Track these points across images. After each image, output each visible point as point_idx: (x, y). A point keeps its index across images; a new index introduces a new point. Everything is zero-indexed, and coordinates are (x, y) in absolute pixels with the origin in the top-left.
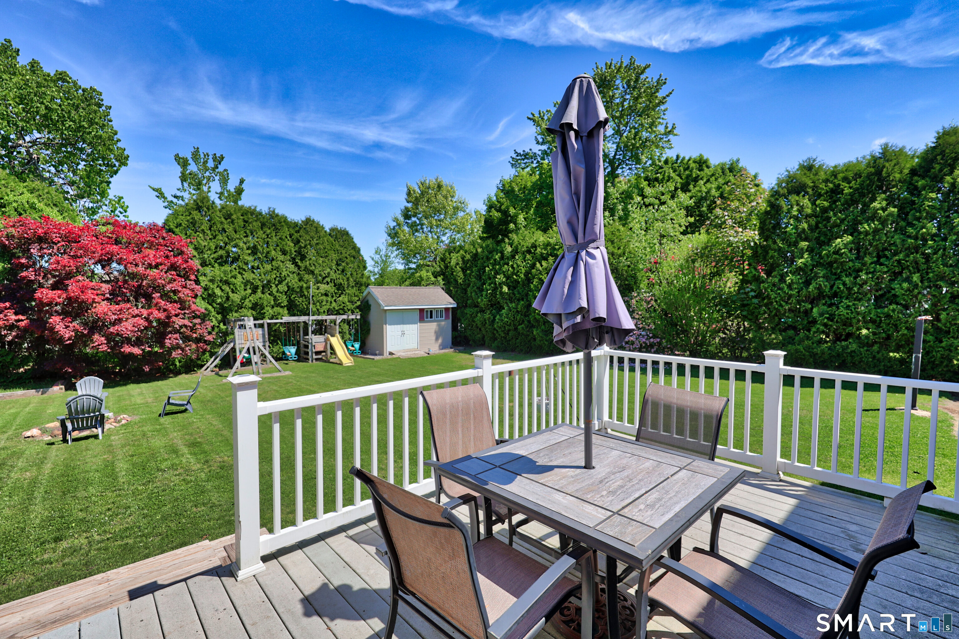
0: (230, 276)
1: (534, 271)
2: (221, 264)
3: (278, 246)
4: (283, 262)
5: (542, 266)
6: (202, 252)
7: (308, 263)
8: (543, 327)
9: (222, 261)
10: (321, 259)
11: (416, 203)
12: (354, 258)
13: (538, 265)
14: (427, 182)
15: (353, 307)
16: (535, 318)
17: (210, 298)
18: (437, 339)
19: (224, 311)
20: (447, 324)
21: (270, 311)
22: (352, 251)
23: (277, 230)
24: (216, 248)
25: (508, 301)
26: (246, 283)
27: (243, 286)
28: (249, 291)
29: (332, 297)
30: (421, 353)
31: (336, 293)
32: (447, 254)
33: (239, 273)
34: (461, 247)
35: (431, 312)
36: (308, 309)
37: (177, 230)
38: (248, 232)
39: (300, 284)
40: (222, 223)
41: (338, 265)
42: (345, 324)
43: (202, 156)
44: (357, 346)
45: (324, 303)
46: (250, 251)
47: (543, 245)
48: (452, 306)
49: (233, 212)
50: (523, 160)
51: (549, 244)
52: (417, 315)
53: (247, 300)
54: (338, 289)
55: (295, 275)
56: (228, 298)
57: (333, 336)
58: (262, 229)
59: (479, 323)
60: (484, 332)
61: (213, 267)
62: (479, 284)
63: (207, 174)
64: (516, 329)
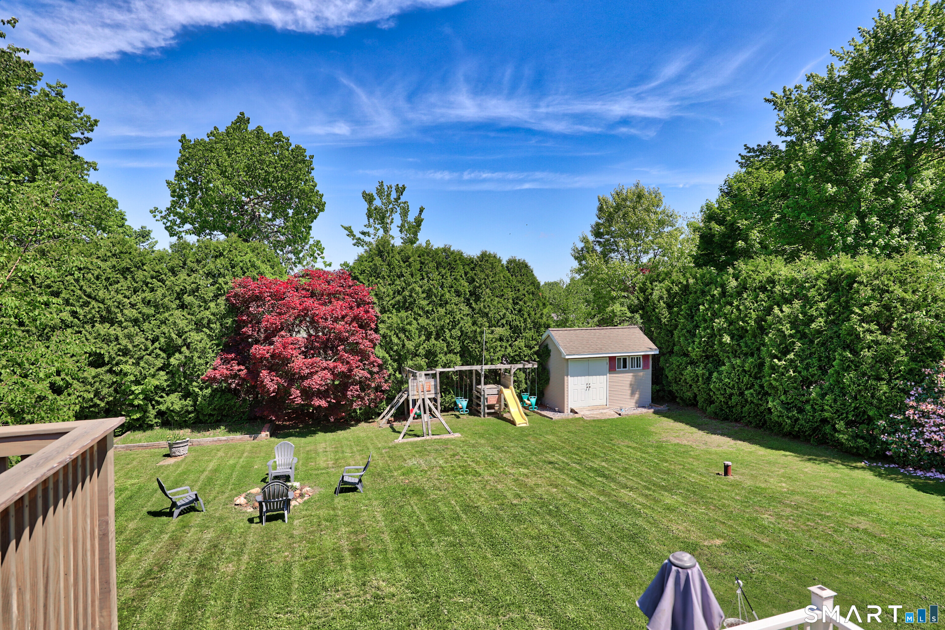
0: (405, 323)
1: (769, 318)
2: (398, 311)
3: (452, 287)
4: (456, 305)
5: (782, 311)
6: (382, 298)
7: (482, 305)
8: (783, 397)
9: (399, 307)
10: (497, 299)
11: (610, 219)
12: (533, 294)
13: (776, 310)
14: (624, 192)
15: (530, 352)
16: (771, 384)
17: (388, 346)
18: (633, 394)
19: (400, 359)
20: (646, 375)
21: (443, 358)
22: (530, 287)
23: (452, 269)
24: (394, 293)
25: (730, 355)
26: (422, 328)
27: (417, 332)
28: (423, 338)
29: (508, 341)
30: (610, 414)
31: (511, 337)
32: (648, 284)
33: (414, 319)
34: (668, 274)
35: (625, 360)
36: (481, 356)
37: (361, 277)
38: (424, 274)
39: (474, 328)
40: (400, 267)
41: (515, 303)
42: (521, 372)
43: (386, 189)
44: (533, 400)
45: (499, 348)
46: (424, 295)
47: (786, 280)
48: (653, 353)
49: (410, 255)
50: (758, 156)
51: (793, 281)
52: (606, 365)
53: (422, 347)
54: (514, 332)
55: (469, 317)
56: (404, 346)
57: (507, 387)
58: (437, 268)
59: (689, 380)
60: (696, 390)
61: (391, 313)
62: (690, 326)
63: (391, 206)
64: (742, 394)
